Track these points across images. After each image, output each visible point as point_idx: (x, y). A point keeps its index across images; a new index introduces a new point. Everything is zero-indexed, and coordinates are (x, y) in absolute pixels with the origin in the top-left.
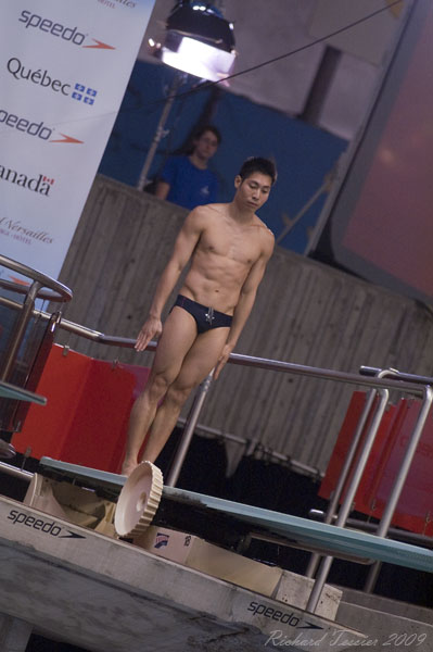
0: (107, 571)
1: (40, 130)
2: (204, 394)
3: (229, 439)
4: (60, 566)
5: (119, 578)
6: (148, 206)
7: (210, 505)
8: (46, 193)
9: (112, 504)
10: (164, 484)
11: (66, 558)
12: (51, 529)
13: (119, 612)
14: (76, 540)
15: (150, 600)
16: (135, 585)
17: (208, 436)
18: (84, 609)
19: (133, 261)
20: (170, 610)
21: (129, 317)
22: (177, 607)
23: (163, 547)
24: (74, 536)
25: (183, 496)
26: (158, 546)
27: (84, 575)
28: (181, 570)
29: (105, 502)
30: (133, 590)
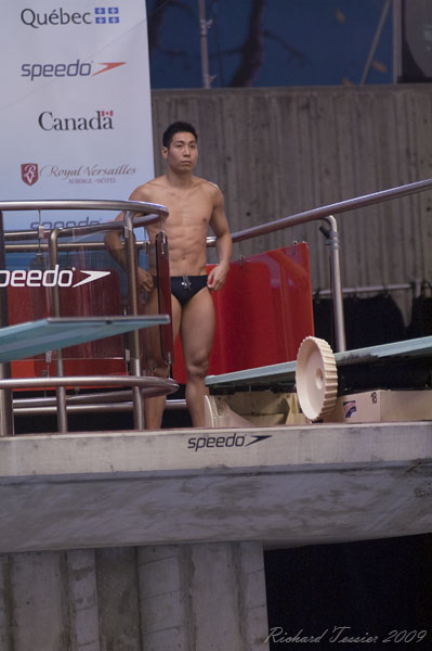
0: (307, 460)
1: (79, 68)
2: (337, 252)
3: (392, 290)
4: (259, 474)
5: (322, 461)
6: (221, 100)
7: (381, 355)
8: (111, 127)
9: (291, 394)
10: (334, 352)
11: (261, 463)
12: (235, 440)
13: (336, 494)
14: (262, 442)
15: (360, 469)
16: (339, 461)
17: (372, 295)
18: (302, 505)
19: (229, 159)
20: (383, 471)
21: (248, 214)
22: (389, 465)
23: (353, 414)
24: (260, 438)
25: (352, 357)
26: (349, 414)
27: (285, 473)
28: (378, 429)
29: (284, 396)
30: (339, 467)
